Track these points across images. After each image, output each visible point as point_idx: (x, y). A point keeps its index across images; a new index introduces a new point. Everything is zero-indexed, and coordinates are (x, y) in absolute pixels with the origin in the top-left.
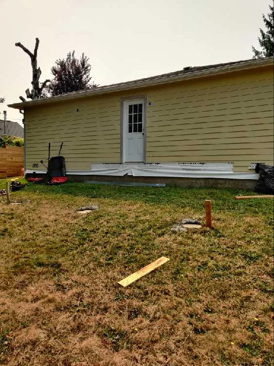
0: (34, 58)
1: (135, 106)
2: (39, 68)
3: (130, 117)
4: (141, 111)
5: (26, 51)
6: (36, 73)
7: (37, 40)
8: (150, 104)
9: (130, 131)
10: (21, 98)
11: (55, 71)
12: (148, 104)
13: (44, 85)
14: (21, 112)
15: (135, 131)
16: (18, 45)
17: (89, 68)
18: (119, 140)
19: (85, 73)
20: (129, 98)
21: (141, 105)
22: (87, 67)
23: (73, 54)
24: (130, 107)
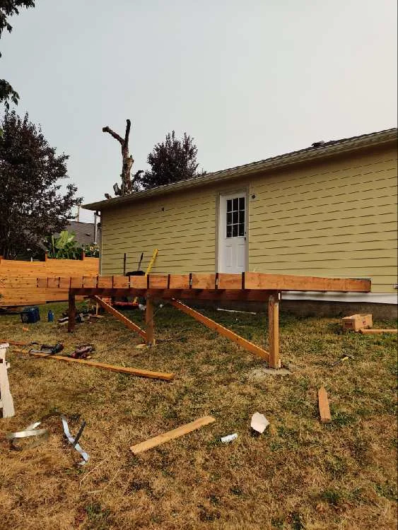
0: (124, 143)
1: (236, 201)
2: (131, 156)
3: (229, 216)
4: (242, 207)
5: (116, 136)
6: (127, 163)
7: (129, 122)
8: (254, 197)
9: (229, 235)
10: (107, 195)
12: (250, 197)
13: (137, 177)
15: (235, 235)
16: (106, 130)
17: (195, 150)
18: (214, 248)
19: (190, 158)
21: (242, 200)
22: (192, 150)
23: (173, 136)
24: (229, 202)
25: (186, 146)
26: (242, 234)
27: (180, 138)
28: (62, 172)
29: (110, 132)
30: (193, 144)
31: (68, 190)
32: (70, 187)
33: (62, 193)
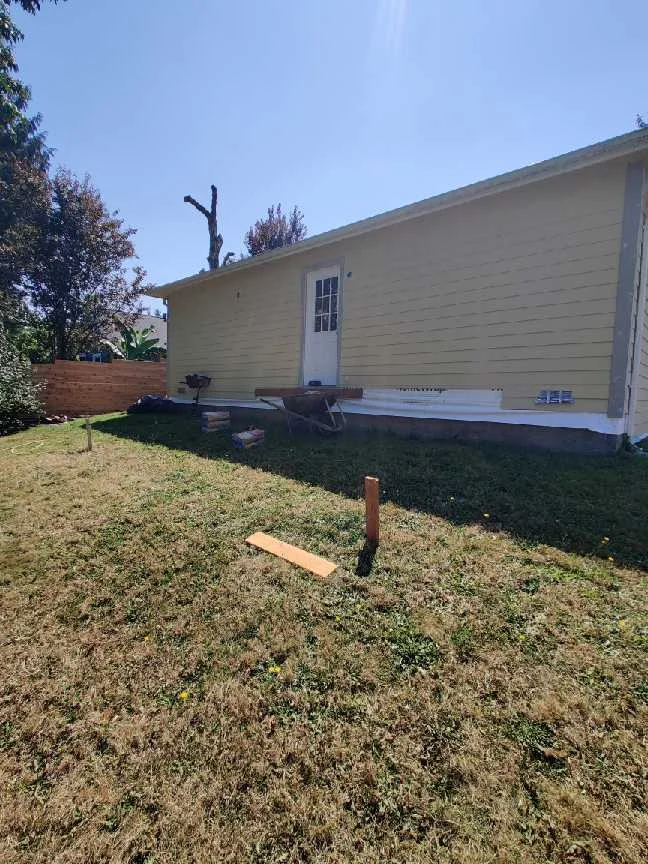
0: (211, 218)
1: (327, 281)
2: (221, 235)
3: (318, 303)
4: (335, 290)
5: (201, 208)
6: (216, 242)
7: (214, 189)
8: (349, 275)
9: (317, 330)
11: (252, 240)
12: (346, 275)
14: (164, 303)
15: (325, 329)
16: (188, 199)
20: (316, 267)
21: (335, 280)
22: (300, 230)
24: (319, 284)
25: (294, 224)
26: (334, 328)
27: (287, 213)
28: (127, 251)
29: (193, 202)
30: (303, 221)
31: (136, 275)
32: (138, 270)
33: (130, 277)
